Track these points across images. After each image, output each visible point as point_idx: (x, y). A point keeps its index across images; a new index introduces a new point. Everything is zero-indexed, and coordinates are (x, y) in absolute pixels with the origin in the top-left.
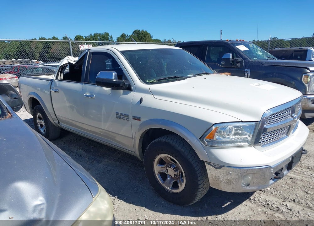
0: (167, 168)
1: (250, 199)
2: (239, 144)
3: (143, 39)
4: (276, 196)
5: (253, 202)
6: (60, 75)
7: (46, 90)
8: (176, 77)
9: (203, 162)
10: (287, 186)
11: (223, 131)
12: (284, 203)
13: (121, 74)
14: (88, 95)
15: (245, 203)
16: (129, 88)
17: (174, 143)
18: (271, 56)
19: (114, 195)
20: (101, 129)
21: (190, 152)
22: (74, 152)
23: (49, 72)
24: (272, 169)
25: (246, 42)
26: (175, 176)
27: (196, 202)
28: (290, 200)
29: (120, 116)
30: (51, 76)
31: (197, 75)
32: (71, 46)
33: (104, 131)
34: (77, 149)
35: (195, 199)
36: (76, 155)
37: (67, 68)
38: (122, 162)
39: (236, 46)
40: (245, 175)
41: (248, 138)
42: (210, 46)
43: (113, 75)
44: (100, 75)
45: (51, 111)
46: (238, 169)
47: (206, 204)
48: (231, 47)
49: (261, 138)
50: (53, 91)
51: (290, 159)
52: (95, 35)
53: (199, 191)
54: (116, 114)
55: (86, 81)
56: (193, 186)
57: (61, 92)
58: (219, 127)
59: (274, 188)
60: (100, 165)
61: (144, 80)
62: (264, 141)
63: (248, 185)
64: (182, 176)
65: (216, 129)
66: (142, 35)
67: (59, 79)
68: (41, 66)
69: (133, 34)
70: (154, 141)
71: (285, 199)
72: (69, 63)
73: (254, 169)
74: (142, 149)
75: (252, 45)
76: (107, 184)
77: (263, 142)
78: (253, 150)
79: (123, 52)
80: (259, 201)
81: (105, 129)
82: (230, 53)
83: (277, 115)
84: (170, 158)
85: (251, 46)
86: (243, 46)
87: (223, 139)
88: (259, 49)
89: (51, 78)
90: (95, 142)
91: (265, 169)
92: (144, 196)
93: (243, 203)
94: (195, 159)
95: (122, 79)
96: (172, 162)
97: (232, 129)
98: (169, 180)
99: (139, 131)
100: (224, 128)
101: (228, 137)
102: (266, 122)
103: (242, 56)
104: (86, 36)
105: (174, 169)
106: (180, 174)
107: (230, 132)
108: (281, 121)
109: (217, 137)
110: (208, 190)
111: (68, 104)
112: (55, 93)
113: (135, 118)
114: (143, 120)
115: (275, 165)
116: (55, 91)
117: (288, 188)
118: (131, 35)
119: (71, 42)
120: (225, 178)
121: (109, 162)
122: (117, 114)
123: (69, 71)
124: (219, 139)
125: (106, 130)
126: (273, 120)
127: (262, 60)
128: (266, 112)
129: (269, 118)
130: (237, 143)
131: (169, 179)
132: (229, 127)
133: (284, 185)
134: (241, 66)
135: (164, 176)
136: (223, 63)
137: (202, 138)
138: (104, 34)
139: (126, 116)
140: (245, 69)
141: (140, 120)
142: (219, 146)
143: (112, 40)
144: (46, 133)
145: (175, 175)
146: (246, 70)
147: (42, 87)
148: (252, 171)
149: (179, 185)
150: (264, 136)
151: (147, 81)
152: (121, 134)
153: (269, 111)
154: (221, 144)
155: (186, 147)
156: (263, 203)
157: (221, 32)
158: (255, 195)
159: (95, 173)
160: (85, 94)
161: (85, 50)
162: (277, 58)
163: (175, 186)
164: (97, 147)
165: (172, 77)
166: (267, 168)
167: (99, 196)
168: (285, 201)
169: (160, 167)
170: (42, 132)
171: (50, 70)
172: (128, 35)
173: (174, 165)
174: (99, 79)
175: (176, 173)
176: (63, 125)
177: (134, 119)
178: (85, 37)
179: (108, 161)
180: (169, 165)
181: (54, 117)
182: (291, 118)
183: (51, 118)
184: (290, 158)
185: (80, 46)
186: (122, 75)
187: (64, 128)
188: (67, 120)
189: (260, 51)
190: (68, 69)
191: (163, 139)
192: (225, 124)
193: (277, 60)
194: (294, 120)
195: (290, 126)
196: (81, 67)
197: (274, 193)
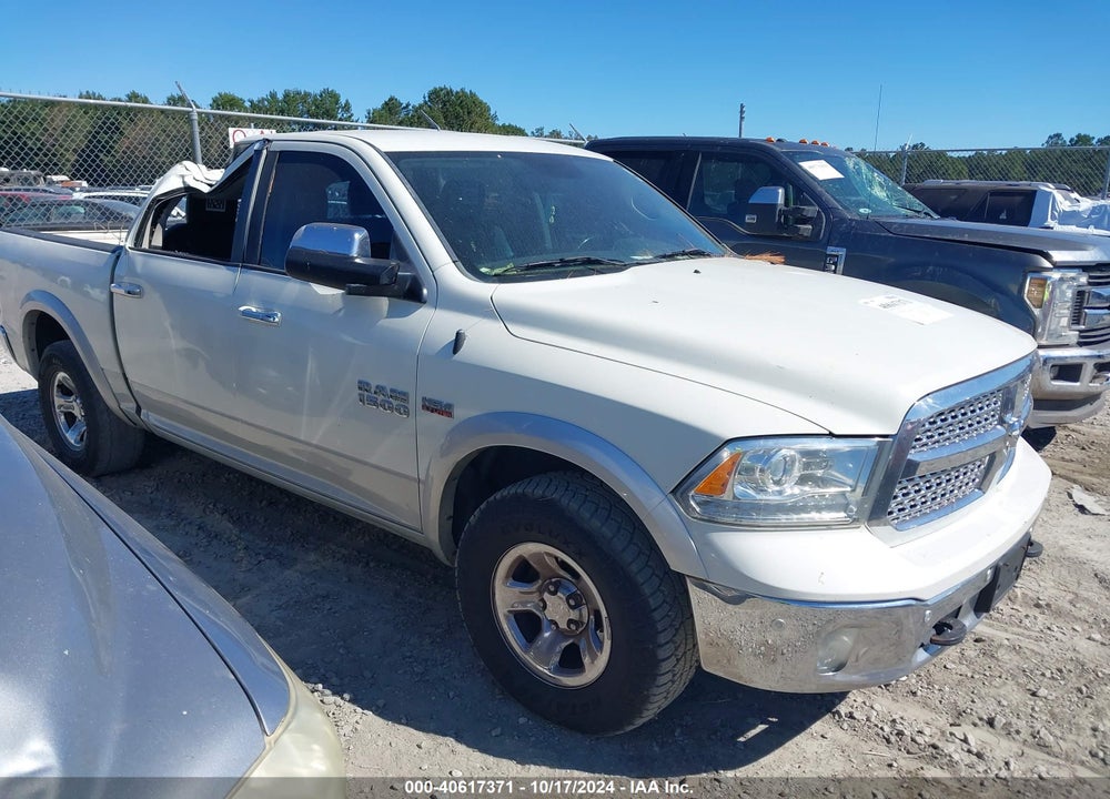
0: (541, 593)
1: (838, 712)
2: (815, 516)
3: (463, 120)
4: (925, 705)
5: (845, 726)
6: (152, 234)
7: (93, 287)
8: (589, 261)
9: (680, 578)
10: (964, 669)
11: (759, 466)
12: (954, 730)
13: (386, 239)
14: (254, 310)
15: (817, 727)
16: (412, 293)
17: (574, 506)
18: (917, 204)
19: (339, 689)
20: (300, 441)
21: (632, 539)
22: (190, 523)
23: (108, 217)
24: (928, 612)
25: (834, 150)
26: (573, 627)
27: (644, 724)
28: (977, 721)
29: (370, 395)
30: (118, 234)
31: (664, 257)
32: (197, 129)
33: (310, 449)
34: (204, 511)
35: (641, 713)
36: (200, 532)
37: (180, 212)
38: (372, 565)
39: (801, 164)
40: (832, 633)
41: (847, 494)
42: (708, 157)
43: (353, 239)
44: (305, 237)
45: (110, 366)
46: (805, 608)
47: (678, 730)
48: (784, 165)
49: (895, 497)
50: (122, 292)
51: (986, 575)
52: (287, 95)
53: (657, 683)
54: (360, 388)
55: (249, 261)
56: (635, 664)
57: (153, 298)
58: (745, 453)
59: (919, 675)
60: (287, 572)
61: (470, 266)
62: (903, 509)
63: (839, 668)
64: (599, 625)
65: (735, 460)
66: (458, 108)
67: (145, 245)
68: (78, 196)
69: (426, 102)
70: (498, 495)
71: (959, 715)
72: (188, 189)
73: (862, 610)
74: (451, 522)
75: (856, 164)
76: (314, 647)
77: (899, 510)
78: (863, 539)
79: (396, 159)
80: (868, 719)
81: (314, 442)
82: (777, 184)
83: (953, 414)
84: (556, 558)
85: (851, 166)
86: (823, 162)
87: (758, 497)
88: (878, 177)
89: (116, 242)
90: (271, 486)
91: (901, 611)
92: (451, 694)
93: (813, 726)
94: (650, 567)
95: (387, 257)
96: (562, 573)
97: (793, 462)
98: (546, 638)
99: (444, 452)
100: (765, 457)
101: (777, 488)
102: (917, 440)
103: (818, 199)
104: (255, 100)
105: (567, 600)
106: (592, 617)
107: (785, 472)
108: (966, 437)
109: (738, 488)
110: (692, 681)
111: (175, 343)
112: (129, 299)
113: (432, 407)
114: (461, 413)
115: (940, 598)
116: (129, 293)
117: (969, 675)
118: (421, 107)
119: (199, 114)
120: (757, 637)
121: (324, 564)
122: (363, 386)
123: (185, 221)
124: (745, 495)
125: (317, 447)
126: (940, 434)
127: (888, 216)
128: (917, 403)
129: (927, 426)
130: (809, 512)
131: (547, 635)
132: (784, 452)
133: (954, 663)
134: (816, 233)
135: (529, 624)
136: (749, 219)
137: (680, 491)
138: (321, 96)
139: (396, 398)
140: (829, 243)
141: (450, 415)
142: (744, 522)
143: (349, 119)
144: (88, 447)
145: (570, 621)
146: (831, 250)
147: (80, 276)
148: (852, 617)
149: (586, 660)
150: (904, 491)
151: (484, 270)
152: (373, 460)
153: (929, 400)
154: (750, 515)
155: (620, 520)
156: (882, 728)
157: (742, 112)
158: (855, 697)
159: (270, 605)
160: (242, 309)
161: (252, 143)
162: (937, 213)
163: (571, 661)
164: (281, 507)
165: (575, 261)
166: (909, 609)
167: (290, 727)
168: (957, 721)
169: (517, 590)
170: (72, 442)
171: (111, 213)
172: (408, 105)
173: (571, 586)
174: (298, 251)
175: (574, 615)
176: (152, 419)
177: (428, 409)
178: (252, 102)
179: (318, 561)
180: (551, 583)
181: (120, 388)
182: (999, 427)
183: (110, 391)
184: (989, 572)
185: (231, 130)
186: (389, 244)
187: (158, 432)
188: (170, 401)
189: (880, 184)
190: (184, 214)
191: (535, 489)
192: (771, 443)
193: (936, 221)
194: (1009, 439)
195: (993, 457)
196: (232, 205)
197: (919, 693)
